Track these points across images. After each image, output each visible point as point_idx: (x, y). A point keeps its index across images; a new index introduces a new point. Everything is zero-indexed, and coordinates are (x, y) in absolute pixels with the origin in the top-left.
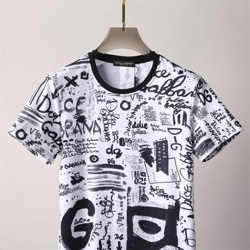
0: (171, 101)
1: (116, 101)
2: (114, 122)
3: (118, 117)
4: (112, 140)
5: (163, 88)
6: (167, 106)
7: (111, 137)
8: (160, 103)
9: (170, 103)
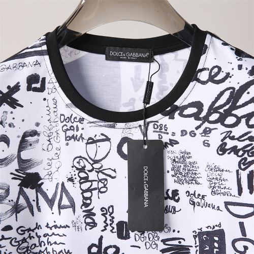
0: (233, 138)
1: (108, 139)
2: (105, 186)
3: (113, 174)
4: (101, 225)
5: (213, 109)
6: (222, 149)
7: (99, 219)
8: (206, 144)
9: (230, 144)
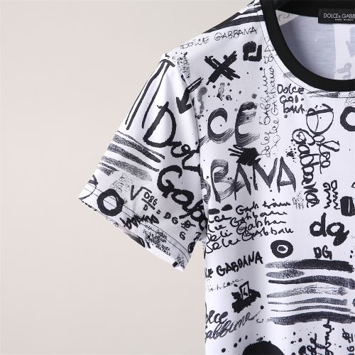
1: (330, 110)
2: (327, 160)
